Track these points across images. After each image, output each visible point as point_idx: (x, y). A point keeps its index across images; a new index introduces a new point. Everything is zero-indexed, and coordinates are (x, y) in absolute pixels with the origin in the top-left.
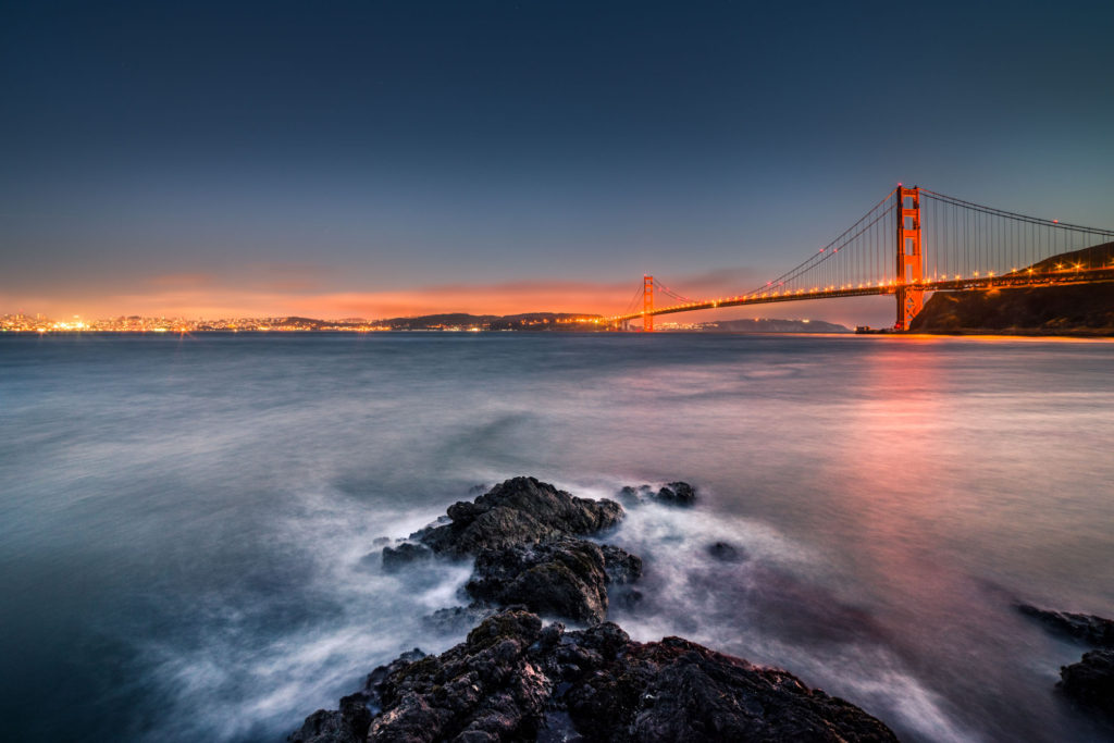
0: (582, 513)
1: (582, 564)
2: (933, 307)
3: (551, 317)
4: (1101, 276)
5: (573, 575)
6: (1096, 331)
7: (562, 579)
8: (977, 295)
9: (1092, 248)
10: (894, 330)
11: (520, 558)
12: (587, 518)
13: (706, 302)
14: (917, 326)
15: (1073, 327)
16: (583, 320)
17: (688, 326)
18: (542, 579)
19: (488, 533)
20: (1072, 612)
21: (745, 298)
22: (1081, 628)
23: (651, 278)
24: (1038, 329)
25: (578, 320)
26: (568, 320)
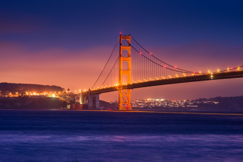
13: (200, 73)
16: (35, 94)
25: (27, 93)
26: (14, 93)
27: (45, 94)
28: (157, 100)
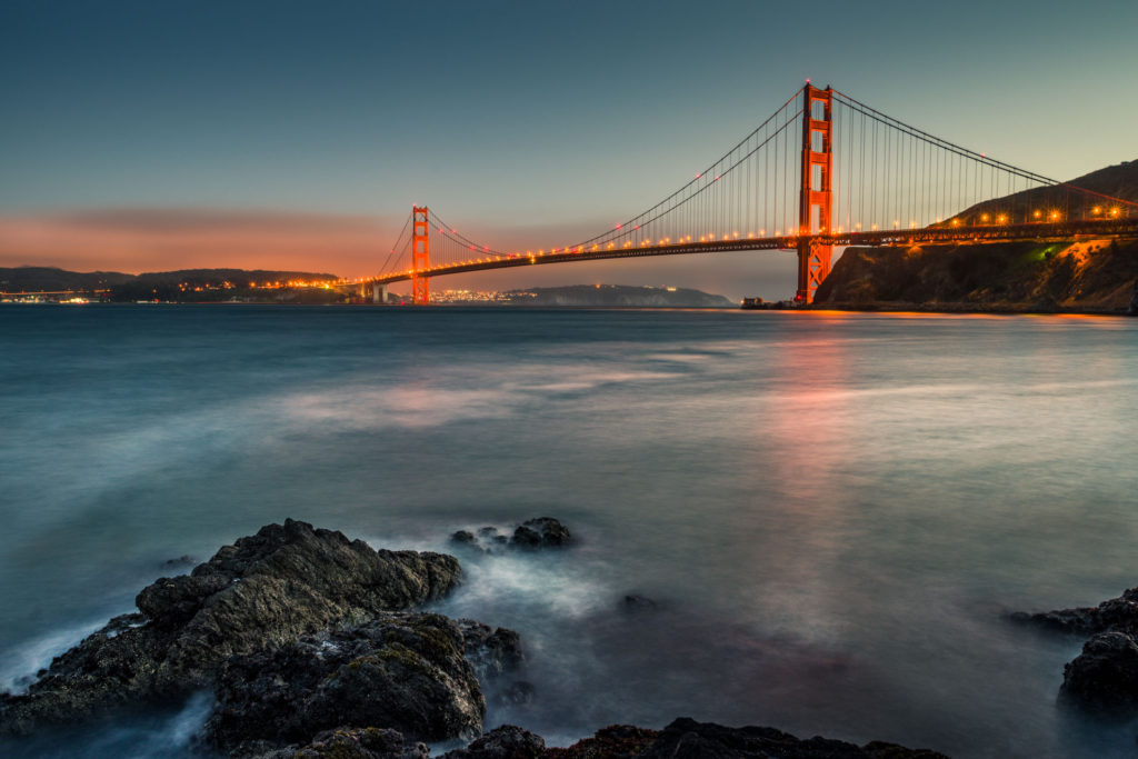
0: (401, 575)
1: (437, 641)
2: (844, 269)
3: (240, 278)
4: (1022, 233)
5: (426, 663)
6: (1015, 306)
7: (411, 670)
8: (897, 253)
9: (1016, 195)
10: (795, 304)
11: (310, 655)
12: (408, 582)
13: (518, 255)
14: (822, 301)
15: (993, 300)
16: (302, 284)
17: (487, 296)
18: (375, 676)
19: (232, 628)
20: (1059, 609)
21: (580, 249)
22: (1071, 622)
23: (425, 210)
24: (960, 304)
25: (291, 284)
26: (273, 284)
27: (315, 284)
28: (460, 292)
